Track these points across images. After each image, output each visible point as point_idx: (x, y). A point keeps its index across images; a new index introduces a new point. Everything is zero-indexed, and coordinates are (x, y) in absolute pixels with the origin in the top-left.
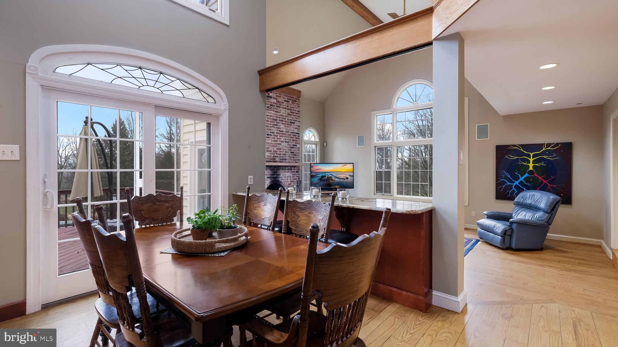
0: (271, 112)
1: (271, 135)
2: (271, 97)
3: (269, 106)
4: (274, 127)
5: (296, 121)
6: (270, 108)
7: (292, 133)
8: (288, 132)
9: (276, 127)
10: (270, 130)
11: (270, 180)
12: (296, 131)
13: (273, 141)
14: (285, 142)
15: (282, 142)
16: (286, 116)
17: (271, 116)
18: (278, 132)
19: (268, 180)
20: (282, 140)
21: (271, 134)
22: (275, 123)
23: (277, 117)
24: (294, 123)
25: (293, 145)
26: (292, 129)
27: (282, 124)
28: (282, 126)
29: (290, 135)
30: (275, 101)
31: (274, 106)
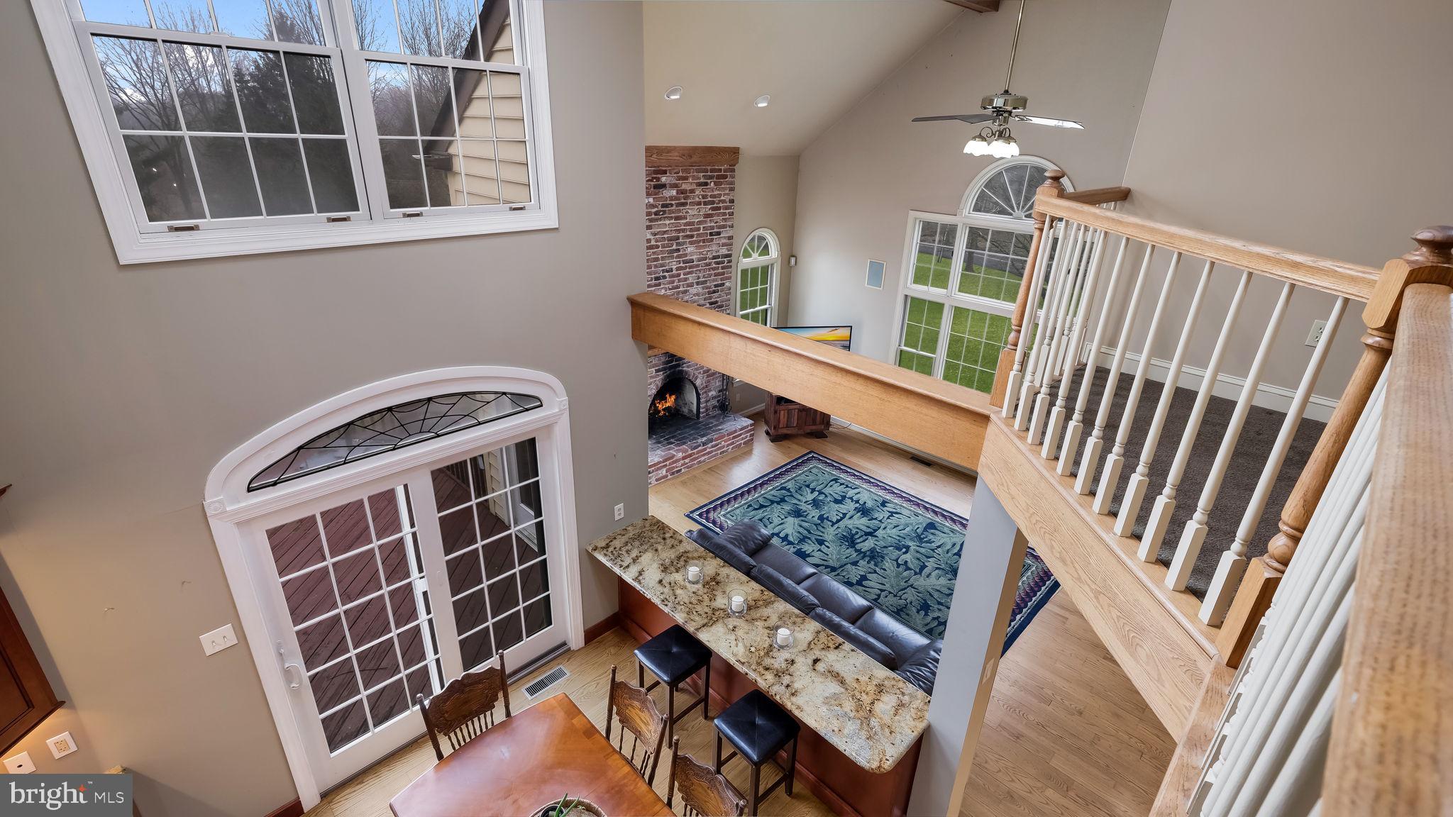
0: (664, 222)
1: (664, 277)
2: (663, 186)
3: (660, 208)
4: (672, 257)
5: (724, 227)
6: (661, 213)
7: (714, 258)
8: (705, 259)
9: (675, 254)
10: (662, 266)
11: (663, 373)
12: (724, 251)
13: (670, 289)
14: (698, 283)
15: (691, 285)
16: (700, 223)
17: (665, 232)
18: (682, 265)
19: (658, 375)
20: (690, 281)
21: (666, 274)
22: (674, 247)
23: (679, 231)
24: (719, 233)
25: (716, 286)
26: (715, 248)
27: (691, 243)
28: (691, 249)
29: (710, 264)
30: (674, 192)
31: (672, 205)
